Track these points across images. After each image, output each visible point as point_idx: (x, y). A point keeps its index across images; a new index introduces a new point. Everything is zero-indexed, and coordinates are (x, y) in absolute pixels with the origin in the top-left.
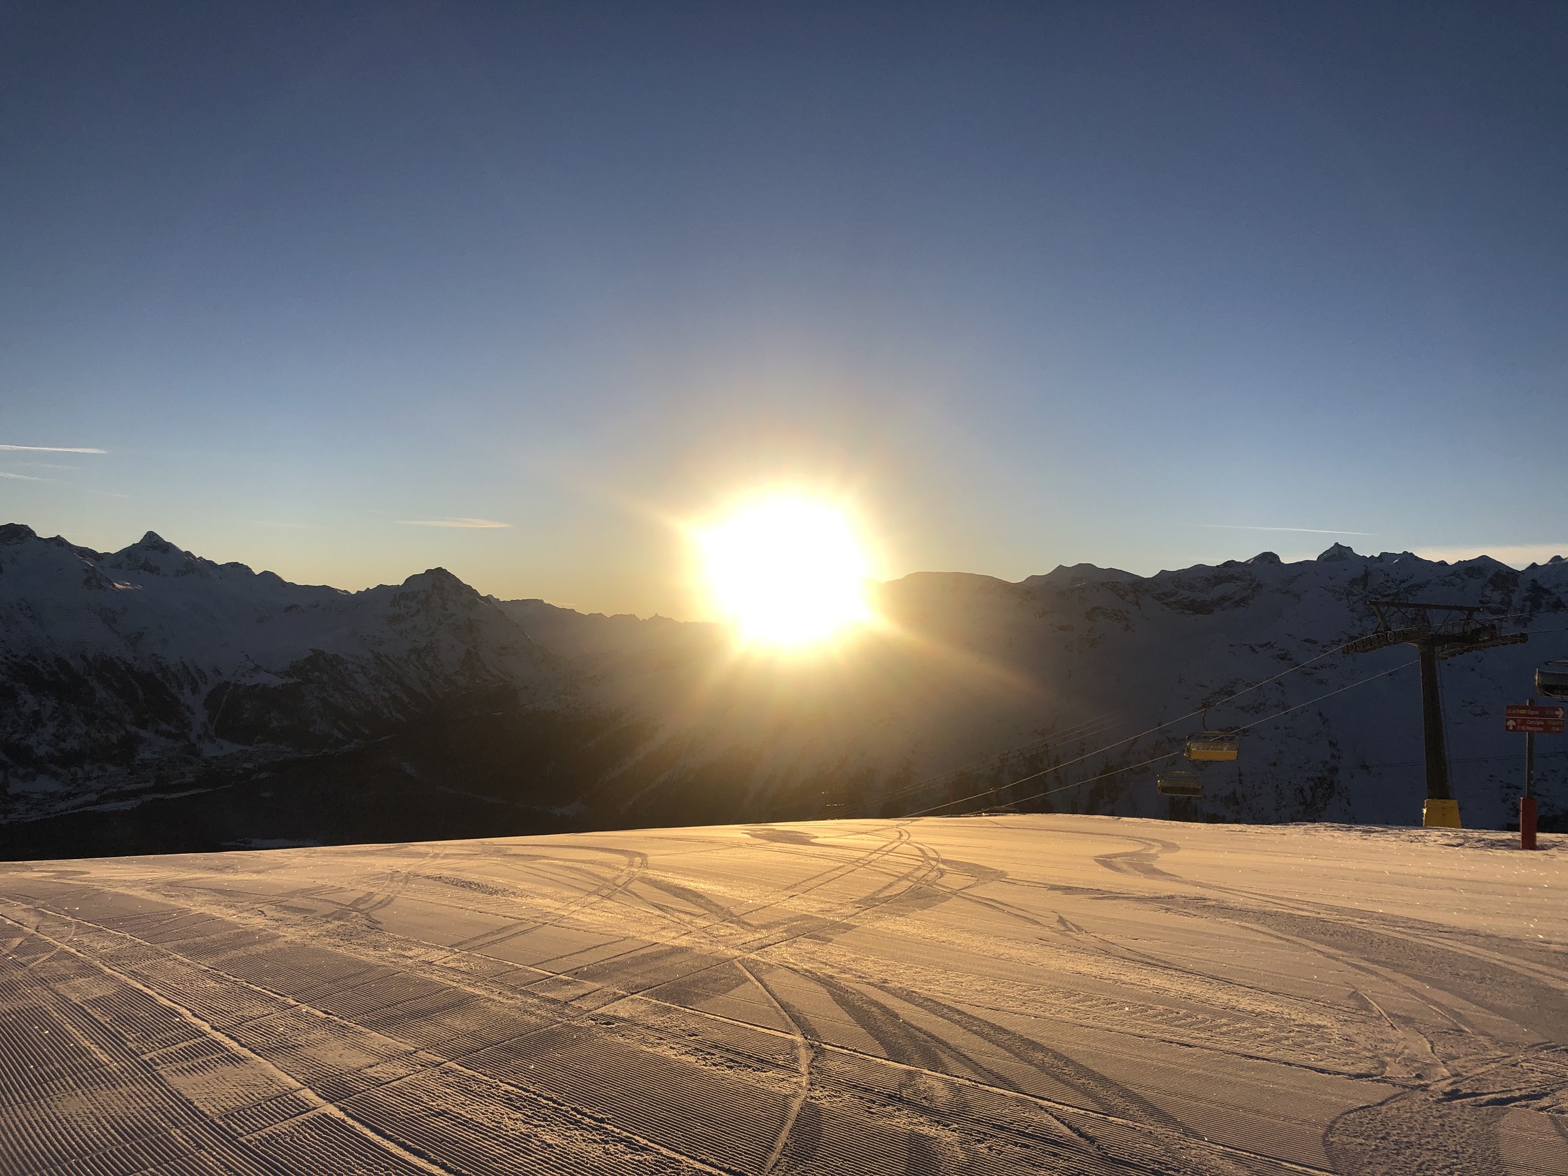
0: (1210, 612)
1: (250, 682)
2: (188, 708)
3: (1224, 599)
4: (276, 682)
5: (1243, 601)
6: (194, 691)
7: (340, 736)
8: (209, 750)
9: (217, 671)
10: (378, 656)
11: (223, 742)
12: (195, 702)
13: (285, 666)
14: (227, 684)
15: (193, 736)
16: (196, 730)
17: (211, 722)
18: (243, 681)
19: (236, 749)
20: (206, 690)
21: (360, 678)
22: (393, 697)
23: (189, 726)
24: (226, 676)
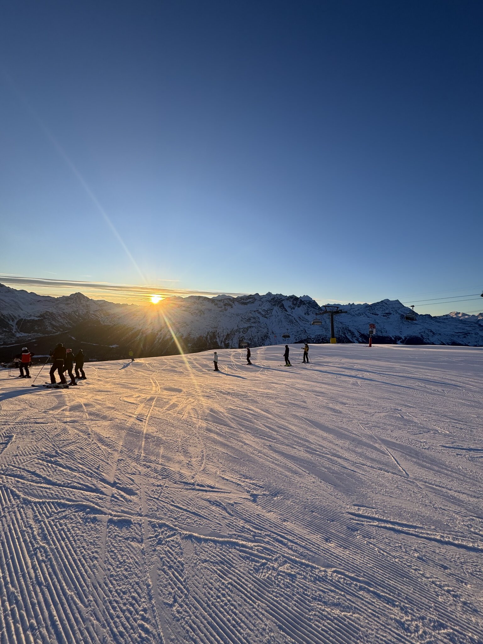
0: (247, 304)
1: (29, 319)
2: (12, 325)
3: (250, 302)
4: (36, 319)
5: (253, 303)
6: (13, 321)
7: (55, 331)
8: (18, 335)
9: (19, 316)
10: (64, 313)
11: (22, 333)
12: (13, 324)
13: (39, 315)
14: (22, 319)
15: (13, 332)
16: (14, 330)
17: (18, 328)
18: (27, 318)
19: (26, 334)
20: (16, 321)
21: (59, 318)
22: (68, 322)
23: (12, 329)
24: (22, 317)
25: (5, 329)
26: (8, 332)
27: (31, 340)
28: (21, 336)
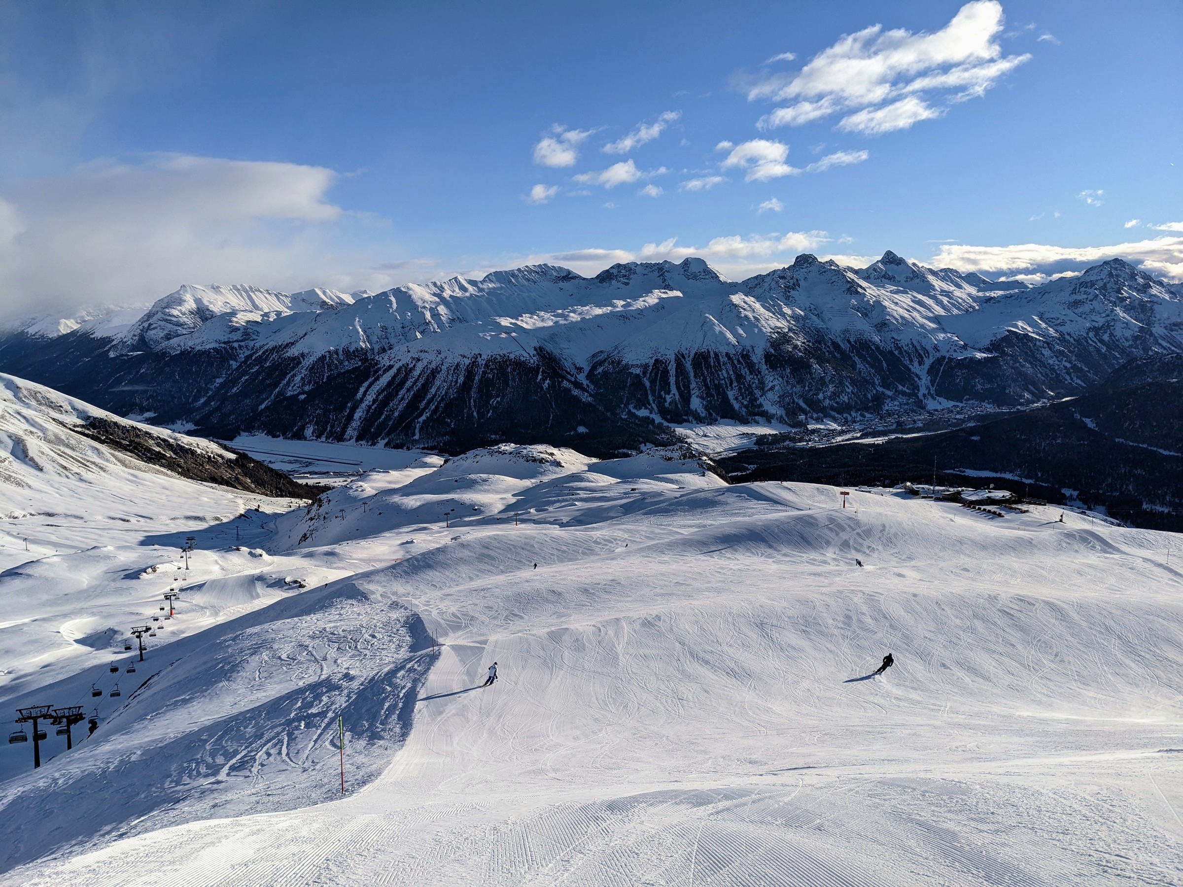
1: (961, 356)
2: (917, 375)
4: (980, 356)
6: (920, 364)
7: (1030, 396)
8: (932, 405)
9: (936, 349)
10: (1062, 334)
11: (941, 399)
12: (920, 370)
13: (987, 343)
14: (943, 358)
15: (920, 395)
16: (923, 391)
17: (933, 385)
18: (955, 355)
19: (951, 404)
20: (928, 362)
21: (1047, 352)
22: (1074, 367)
23: (917, 388)
24: (943, 353)
25: (900, 387)
26: (909, 396)
27: (963, 421)
28: (939, 408)
